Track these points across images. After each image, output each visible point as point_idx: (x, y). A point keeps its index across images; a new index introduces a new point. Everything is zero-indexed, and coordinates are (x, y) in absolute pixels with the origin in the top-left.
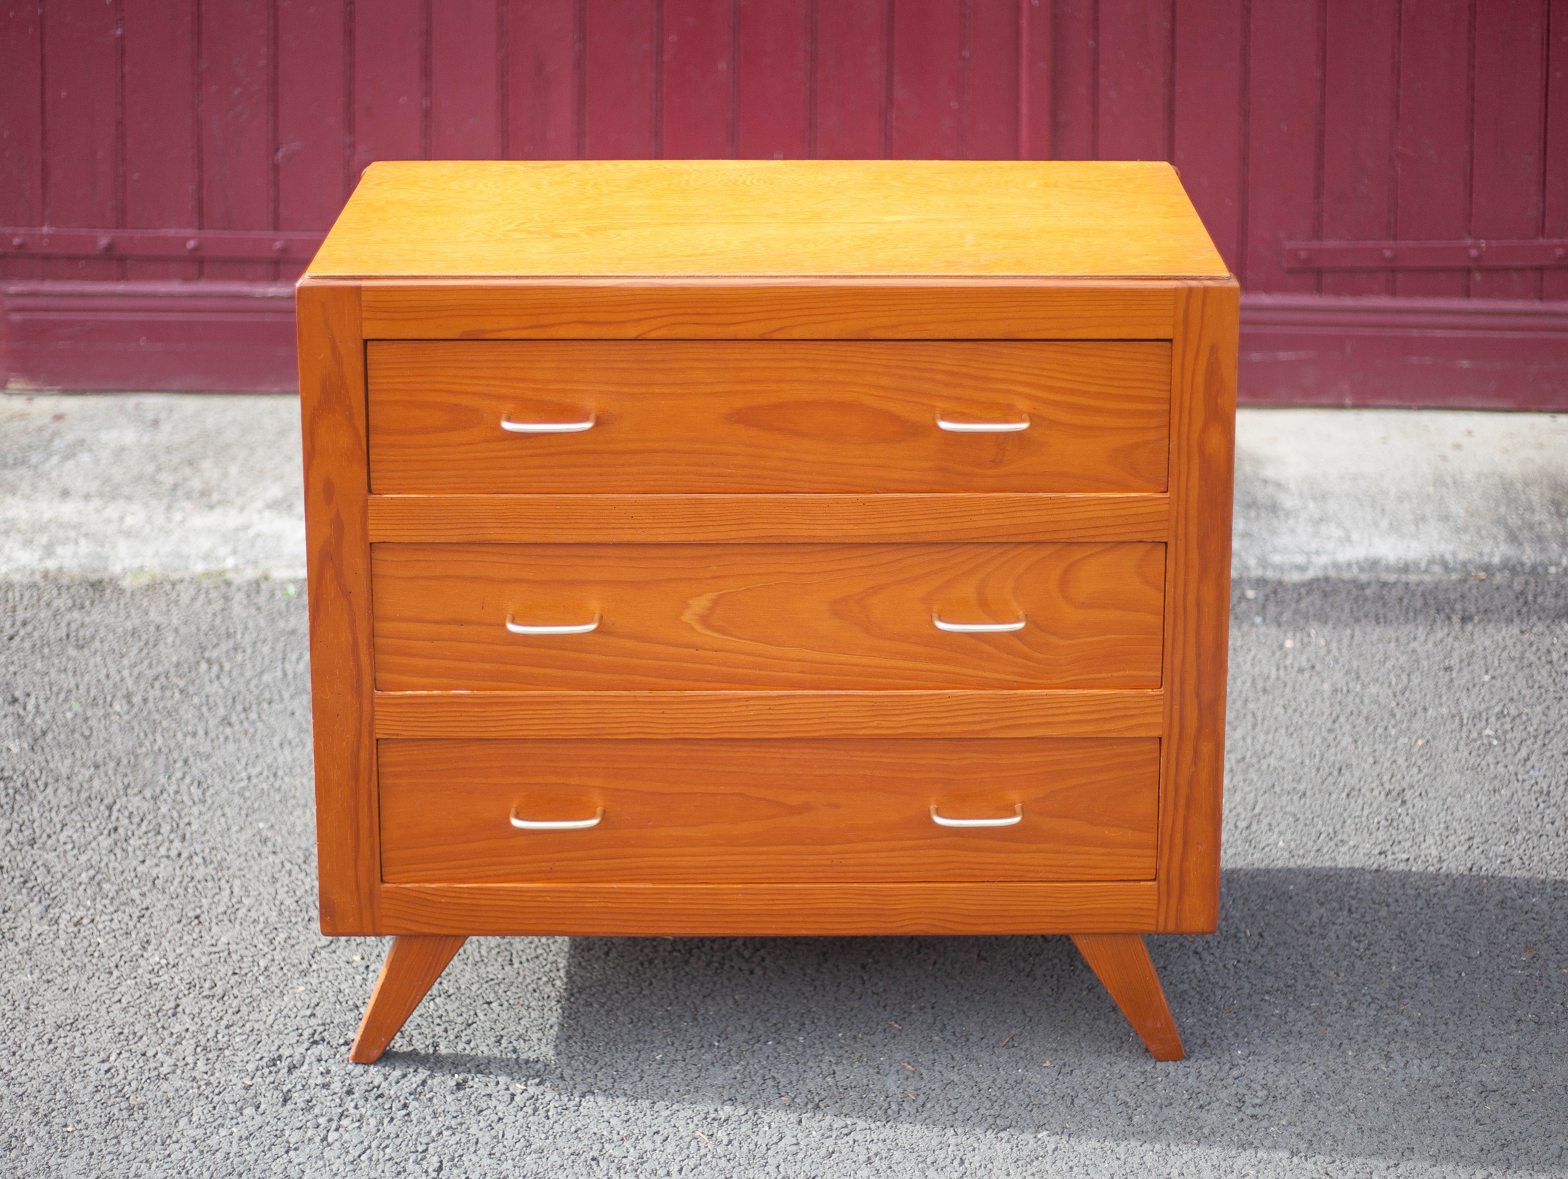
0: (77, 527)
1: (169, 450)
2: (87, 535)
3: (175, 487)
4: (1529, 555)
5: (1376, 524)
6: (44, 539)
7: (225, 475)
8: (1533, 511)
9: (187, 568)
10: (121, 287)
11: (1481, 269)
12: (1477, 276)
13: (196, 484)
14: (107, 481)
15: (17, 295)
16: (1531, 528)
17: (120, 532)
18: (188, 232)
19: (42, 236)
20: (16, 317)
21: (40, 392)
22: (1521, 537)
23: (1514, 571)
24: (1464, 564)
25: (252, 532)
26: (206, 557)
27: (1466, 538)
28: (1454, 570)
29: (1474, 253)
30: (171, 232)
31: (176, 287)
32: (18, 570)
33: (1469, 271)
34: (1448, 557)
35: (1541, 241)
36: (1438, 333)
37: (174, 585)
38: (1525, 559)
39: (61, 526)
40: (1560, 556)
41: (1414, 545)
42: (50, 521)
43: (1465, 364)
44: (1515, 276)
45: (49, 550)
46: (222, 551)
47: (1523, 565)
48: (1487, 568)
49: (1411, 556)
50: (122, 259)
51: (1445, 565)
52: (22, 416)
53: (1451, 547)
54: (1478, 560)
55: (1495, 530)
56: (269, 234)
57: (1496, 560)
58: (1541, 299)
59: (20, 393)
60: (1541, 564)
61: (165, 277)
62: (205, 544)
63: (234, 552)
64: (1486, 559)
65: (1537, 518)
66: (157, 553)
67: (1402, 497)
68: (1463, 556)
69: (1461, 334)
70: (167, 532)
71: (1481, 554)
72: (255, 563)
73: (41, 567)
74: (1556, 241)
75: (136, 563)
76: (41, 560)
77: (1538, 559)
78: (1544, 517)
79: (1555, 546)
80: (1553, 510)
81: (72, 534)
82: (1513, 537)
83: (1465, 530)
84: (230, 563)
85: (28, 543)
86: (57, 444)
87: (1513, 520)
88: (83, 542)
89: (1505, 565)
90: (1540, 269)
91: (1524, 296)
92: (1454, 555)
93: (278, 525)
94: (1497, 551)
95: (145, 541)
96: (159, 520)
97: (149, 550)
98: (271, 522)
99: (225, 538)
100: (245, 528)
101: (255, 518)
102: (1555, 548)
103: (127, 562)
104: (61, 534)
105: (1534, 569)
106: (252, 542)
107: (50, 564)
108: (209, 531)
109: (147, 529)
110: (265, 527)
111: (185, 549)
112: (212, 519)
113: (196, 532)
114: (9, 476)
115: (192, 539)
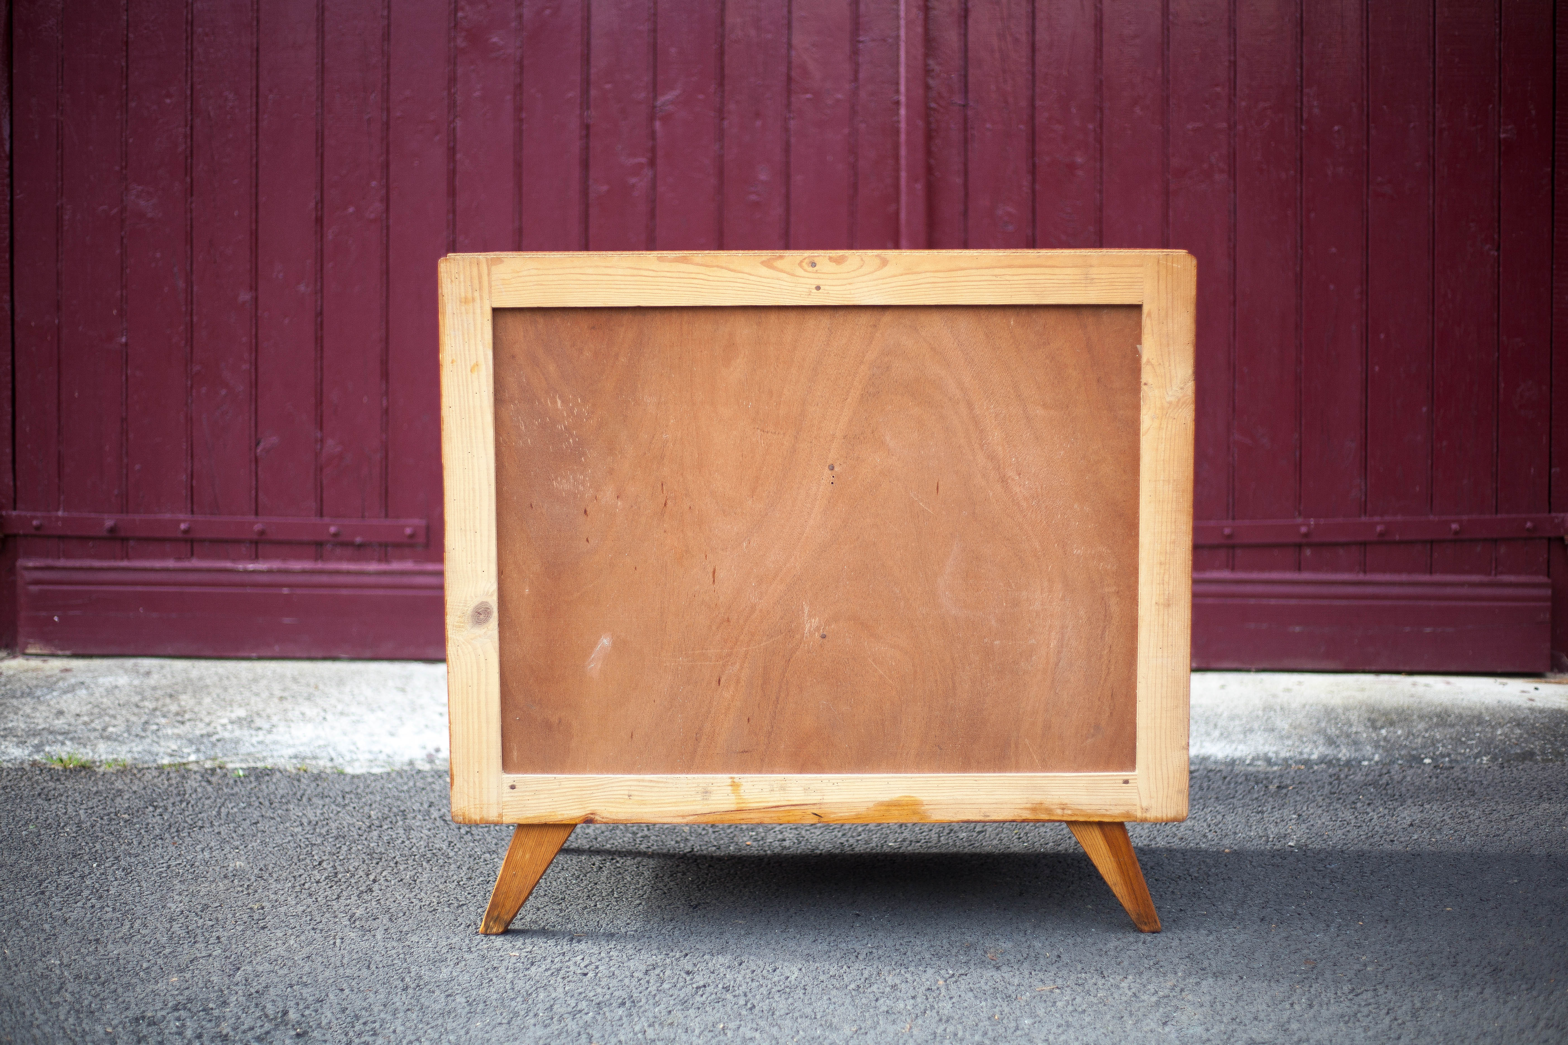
0: (66, 734)
1: (154, 688)
2: (72, 739)
3: (155, 710)
4: (1344, 753)
5: (1208, 734)
6: (36, 742)
7: (199, 703)
8: (1351, 726)
9: (155, 761)
10: (124, 563)
11: (1310, 545)
12: (1308, 552)
13: (174, 708)
14: (97, 706)
15: (36, 569)
16: (1348, 736)
17: (102, 737)
18: (181, 516)
19: (58, 518)
20: (34, 588)
21: (54, 655)
22: (1338, 742)
23: (1330, 763)
24: (1286, 760)
25: (214, 739)
26: (173, 754)
27: (1290, 742)
28: (1276, 764)
29: (1304, 529)
30: (168, 516)
31: (171, 564)
32: (9, 761)
33: (1299, 546)
34: (1270, 755)
35: (1364, 519)
36: (1273, 602)
37: (140, 771)
38: (1340, 756)
39: (51, 733)
40: (1373, 754)
41: (1241, 747)
42: (44, 730)
43: (1298, 629)
44: (1341, 551)
45: (38, 748)
46: (187, 751)
47: (1339, 760)
48: (1307, 762)
49: (1237, 754)
50: (124, 540)
51: (1268, 761)
52: (34, 670)
53: (1275, 749)
54: (1298, 757)
55: (1315, 738)
56: (251, 518)
57: (1314, 757)
58: (1365, 572)
59: (37, 655)
60: (1355, 759)
61: (164, 556)
62: (173, 745)
63: (198, 750)
64: (1305, 756)
65: (1354, 729)
66: (130, 751)
67: (1234, 718)
68: (1284, 754)
69: (1293, 602)
70: (141, 738)
71: (1301, 753)
72: (214, 759)
73: (30, 759)
74: (1377, 519)
75: (112, 757)
76: (31, 755)
77: (1353, 756)
78: (1361, 729)
79: (1368, 748)
80: (1369, 724)
81: (60, 738)
82: (1331, 742)
83: (1288, 737)
84: (193, 758)
85: (21, 744)
86: (61, 684)
87: (1332, 731)
88: (68, 743)
89: (1322, 760)
90: (1364, 544)
91: (1350, 569)
92: (1277, 753)
93: (238, 733)
94: (1316, 751)
95: (123, 743)
96: (137, 730)
97: (125, 748)
98: (233, 731)
99: (191, 742)
100: (209, 735)
101: (219, 728)
102: (1369, 749)
103: (103, 757)
104: (50, 737)
105: (1348, 763)
106: (214, 745)
107: (37, 757)
108: (179, 737)
109: (126, 735)
110: (227, 735)
111: (155, 749)
112: (181, 730)
113: (167, 737)
114: (15, 702)
115: (162, 743)
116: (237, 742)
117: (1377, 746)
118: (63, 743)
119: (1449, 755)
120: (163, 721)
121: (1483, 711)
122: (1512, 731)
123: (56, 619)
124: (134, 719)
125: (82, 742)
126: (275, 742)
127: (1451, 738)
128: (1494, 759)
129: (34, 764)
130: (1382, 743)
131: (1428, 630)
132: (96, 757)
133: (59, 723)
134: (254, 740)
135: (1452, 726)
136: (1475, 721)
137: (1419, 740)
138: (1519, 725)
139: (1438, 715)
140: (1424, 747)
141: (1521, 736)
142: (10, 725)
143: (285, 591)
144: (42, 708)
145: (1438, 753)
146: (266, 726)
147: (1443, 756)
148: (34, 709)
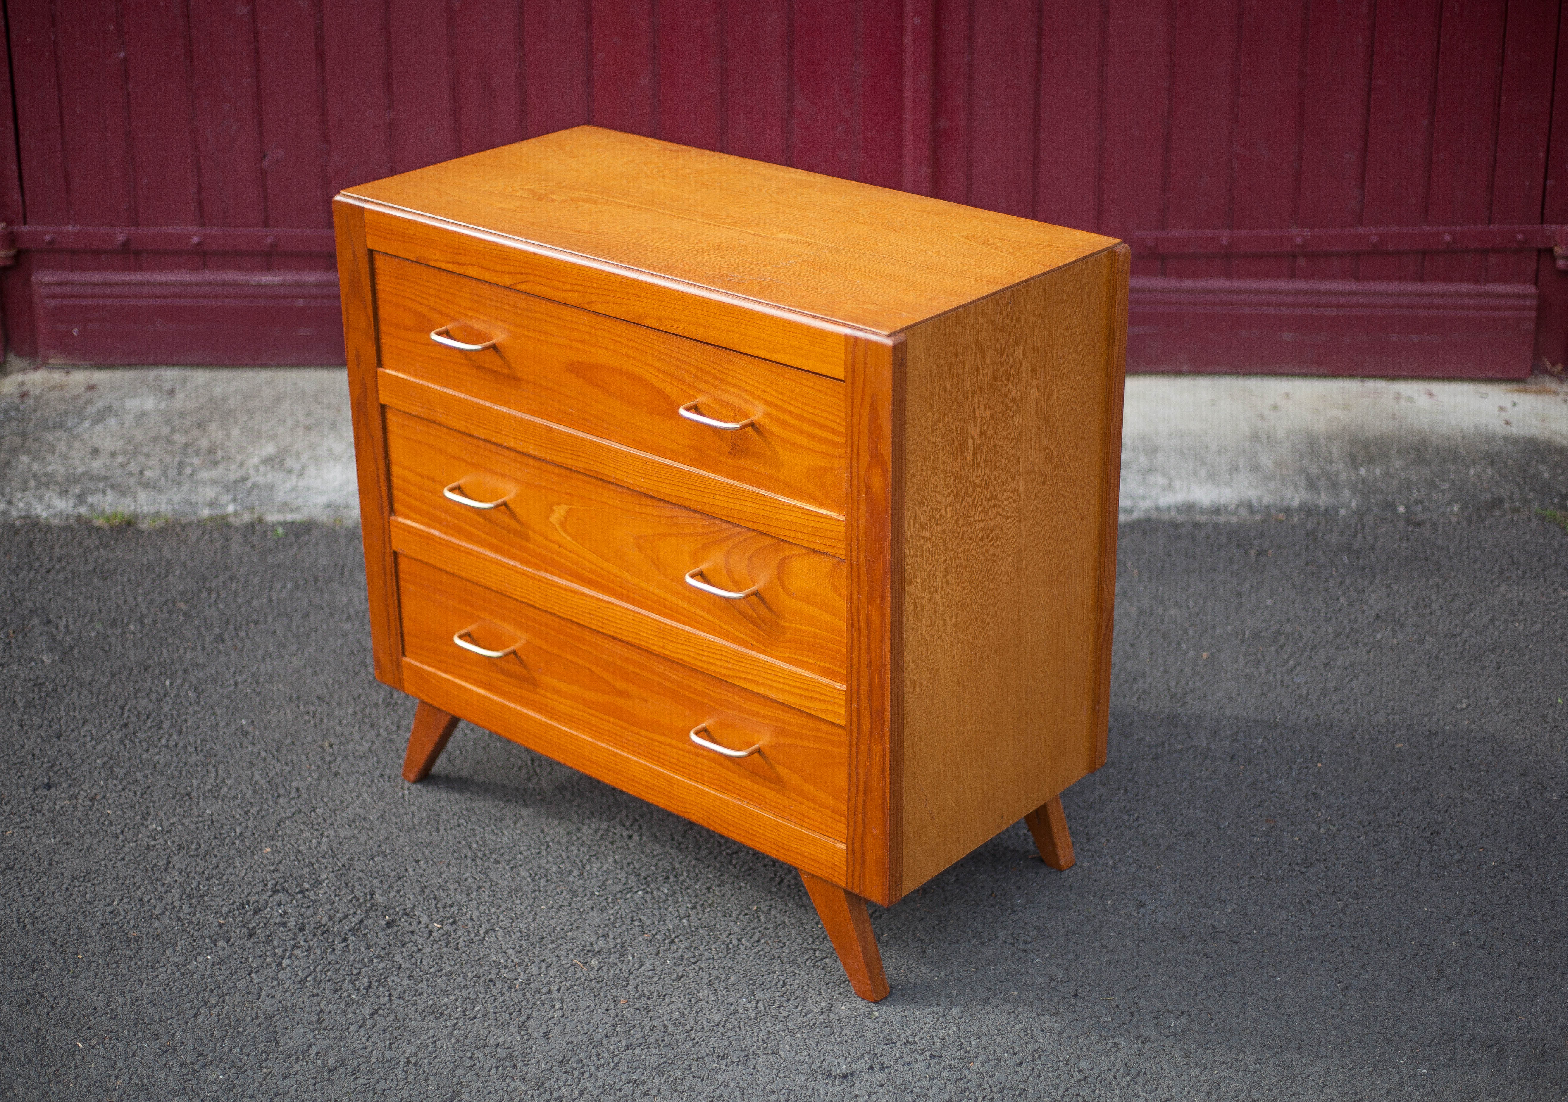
0: (105, 479)
1: (182, 415)
2: (112, 487)
3: (186, 446)
4: (1324, 499)
5: (1195, 474)
6: (78, 490)
7: (228, 436)
8: (1332, 463)
9: (195, 513)
10: (137, 277)
11: (1305, 255)
12: (1302, 261)
13: (204, 443)
14: (130, 441)
15: (52, 283)
16: (1328, 476)
17: (140, 483)
18: (192, 229)
19: (69, 234)
20: (50, 303)
21: (75, 366)
22: (1318, 485)
23: (1309, 513)
24: (1267, 507)
25: (249, 484)
26: (211, 504)
27: (1273, 485)
28: (1258, 512)
29: (1299, 240)
30: (178, 229)
31: (184, 276)
32: (56, 515)
33: (1294, 256)
34: (1254, 501)
35: (1359, 229)
36: (1266, 310)
37: (183, 527)
38: (1320, 503)
39: (91, 478)
40: (1350, 501)
41: (1227, 491)
42: (83, 474)
43: (1288, 336)
44: (1335, 261)
45: (81, 499)
46: (224, 499)
47: (1317, 508)
48: (1286, 510)
49: (1223, 500)
51: (1251, 508)
52: (61, 387)
53: (1257, 493)
54: (1279, 504)
55: (1297, 479)
56: (262, 230)
57: (1295, 503)
58: (1357, 280)
59: (59, 366)
60: (1333, 507)
61: (177, 267)
62: (210, 493)
63: (234, 500)
64: (1286, 503)
65: (1335, 467)
66: (170, 501)
67: (1221, 451)
68: (1267, 500)
69: (1286, 311)
70: (178, 484)
71: (1282, 499)
72: (251, 509)
73: (75, 513)
74: (1372, 229)
75: (153, 509)
76: (75, 507)
77: (1331, 503)
78: (1341, 467)
79: (1347, 491)
80: (1349, 461)
81: (101, 485)
82: (1311, 485)
83: (1272, 478)
84: (231, 508)
85: (64, 493)
86: (90, 410)
87: (1314, 470)
88: (109, 492)
89: (1302, 508)
90: (1357, 254)
91: (1342, 278)
92: (1259, 499)
93: (270, 477)
94: (1295, 497)
95: (161, 491)
96: (173, 473)
97: (164, 498)
98: (265, 475)
99: (227, 488)
100: (244, 479)
101: (252, 472)
102: (1347, 493)
103: (146, 509)
104: (91, 485)
105: (1326, 511)
106: (249, 492)
107: (83, 510)
108: (214, 482)
109: (163, 481)
110: (260, 479)
111: (194, 497)
112: (216, 473)
113: (203, 483)
114: (49, 437)
115: (200, 489)
116: (271, 487)
117: (1355, 490)
118: (104, 493)
119: (1422, 502)
120: (196, 461)
121: (1461, 443)
122: (1485, 472)
123: (75, 331)
124: (168, 459)
125: (122, 491)
126: (308, 489)
127: (1427, 480)
128: (1464, 508)
129: (79, 518)
130: (1360, 485)
131: (1415, 338)
132: (139, 511)
133: (97, 465)
134: (288, 486)
135: (1428, 463)
136: (1451, 457)
137: (1395, 483)
138: (1492, 463)
139: (1417, 449)
140: (1399, 490)
141: (1492, 477)
142: (50, 469)
143: (300, 303)
144: (77, 444)
145: (1412, 500)
146: (297, 467)
147: (1416, 502)
148: (70, 447)
